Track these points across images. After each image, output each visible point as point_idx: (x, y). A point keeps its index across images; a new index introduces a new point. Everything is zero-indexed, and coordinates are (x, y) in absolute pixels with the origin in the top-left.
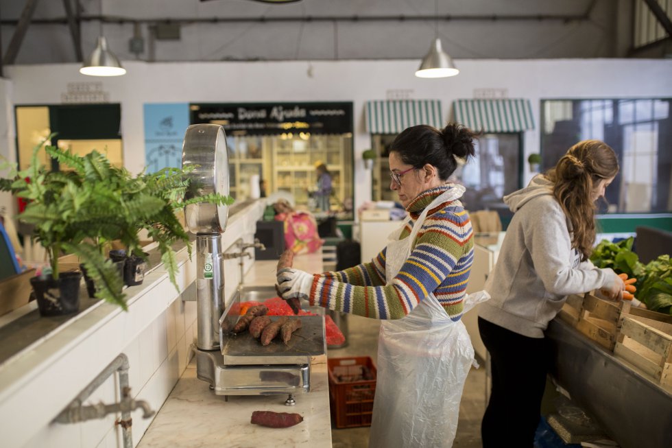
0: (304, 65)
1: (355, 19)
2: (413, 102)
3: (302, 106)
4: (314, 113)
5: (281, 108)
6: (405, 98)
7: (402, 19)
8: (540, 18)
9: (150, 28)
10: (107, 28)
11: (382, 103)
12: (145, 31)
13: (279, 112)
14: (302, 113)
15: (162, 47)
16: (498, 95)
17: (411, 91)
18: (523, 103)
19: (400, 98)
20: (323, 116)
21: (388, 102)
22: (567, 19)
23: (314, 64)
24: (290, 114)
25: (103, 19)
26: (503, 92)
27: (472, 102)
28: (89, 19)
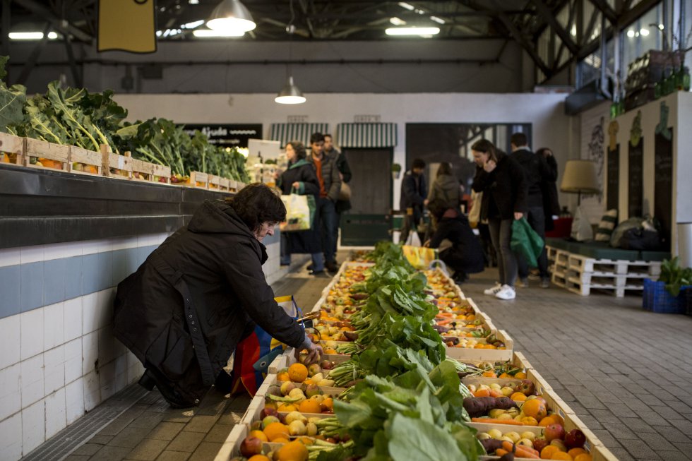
0: (226, 97)
1: (304, 62)
2: (307, 124)
3: (224, 127)
4: (233, 132)
5: (208, 128)
6: (301, 121)
7: (342, 62)
8: (458, 62)
9: (138, 69)
10: (104, 68)
11: (283, 125)
12: (134, 72)
13: (207, 131)
14: (224, 132)
15: (146, 83)
16: (373, 120)
17: (306, 116)
18: (393, 127)
19: (297, 122)
20: (239, 135)
21: (288, 125)
22: (482, 63)
23: (234, 96)
24: (215, 133)
25: (101, 62)
26: (377, 117)
27: (353, 124)
28: (90, 62)
